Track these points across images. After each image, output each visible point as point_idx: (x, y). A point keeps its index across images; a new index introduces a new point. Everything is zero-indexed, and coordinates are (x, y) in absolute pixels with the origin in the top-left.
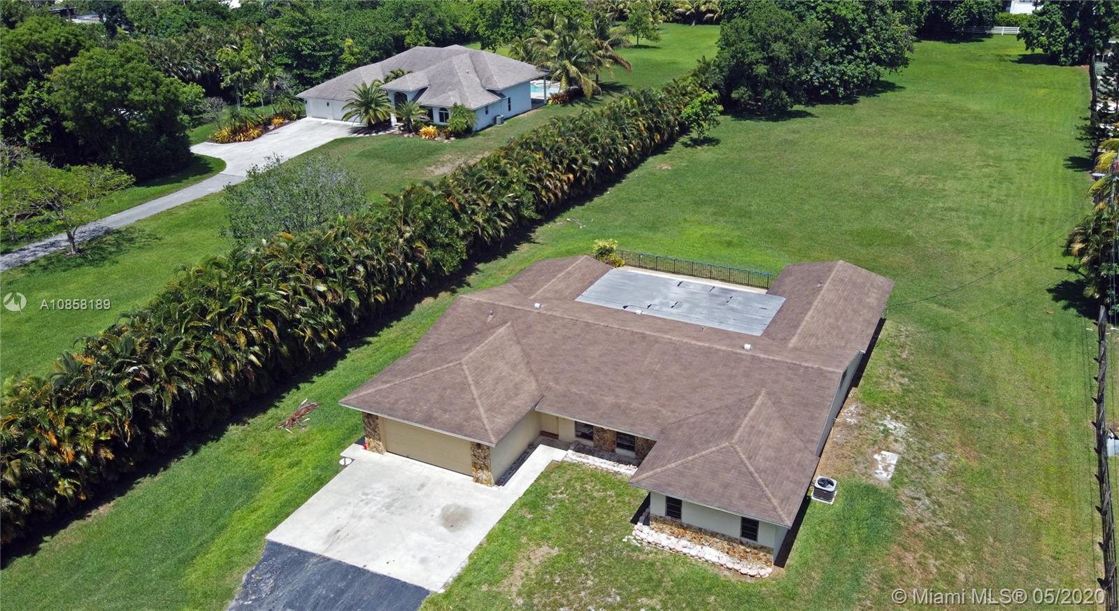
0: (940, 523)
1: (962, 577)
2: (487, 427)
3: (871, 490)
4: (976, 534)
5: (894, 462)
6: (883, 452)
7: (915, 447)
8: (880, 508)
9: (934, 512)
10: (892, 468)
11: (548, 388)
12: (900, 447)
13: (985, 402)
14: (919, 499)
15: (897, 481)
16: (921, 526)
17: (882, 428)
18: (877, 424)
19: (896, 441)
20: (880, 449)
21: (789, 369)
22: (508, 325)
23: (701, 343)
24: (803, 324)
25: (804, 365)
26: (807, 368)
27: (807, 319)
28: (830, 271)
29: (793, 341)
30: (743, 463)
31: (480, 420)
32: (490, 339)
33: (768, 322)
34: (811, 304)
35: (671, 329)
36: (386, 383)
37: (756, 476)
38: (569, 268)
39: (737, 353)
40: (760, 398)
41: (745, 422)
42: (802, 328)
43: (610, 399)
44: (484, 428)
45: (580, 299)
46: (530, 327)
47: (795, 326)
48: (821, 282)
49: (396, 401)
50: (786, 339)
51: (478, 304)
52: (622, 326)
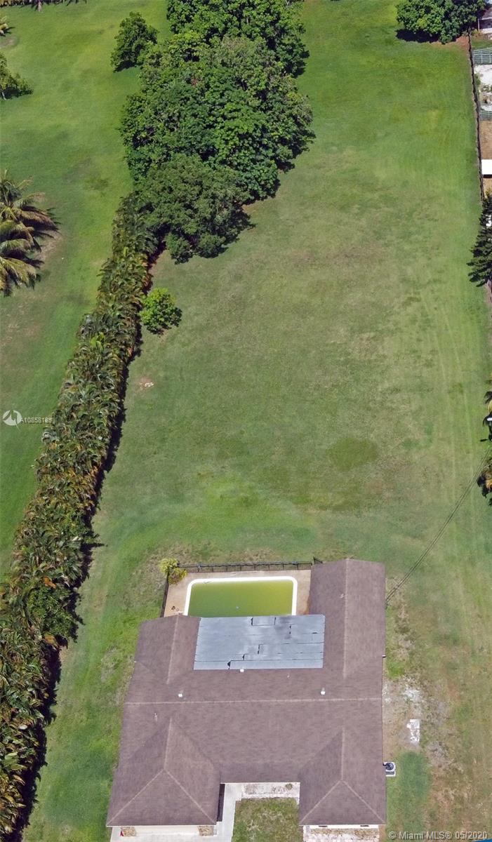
0: (450, 762)
1: (466, 795)
2: (206, 814)
3: (411, 756)
4: (467, 761)
5: (418, 727)
6: (411, 721)
7: (426, 707)
8: (419, 767)
9: (446, 757)
10: (418, 733)
11: (221, 765)
12: (418, 712)
13: (455, 642)
14: (436, 750)
15: (423, 742)
16: (441, 769)
17: (406, 698)
18: (402, 696)
19: (415, 707)
20: (409, 719)
21: (352, 705)
22: (171, 720)
23: (296, 701)
24: (345, 649)
25: (360, 699)
26: (362, 701)
27: (345, 642)
28: (343, 575)
29: (344, 670)
30: (351, 792)
31: (199, 811)
32: (168, 740)
33: (322, 649)
34: (343, 622)
35: (271, 687)
36: (126, 800)
37: (360, 798)
38: (175, 635)
39: (319, 702)
40: (343, 734)
41: (343, 760)
42: (345, 653)
43: (260, 762)
44: (204, 815)
45: (197, 667)
46: (185, 718)
47: (341, 653)
48: (342, 592)
49: (142, 813)
50: (340, 669)
51: (141, 707)
52: (243, 698)
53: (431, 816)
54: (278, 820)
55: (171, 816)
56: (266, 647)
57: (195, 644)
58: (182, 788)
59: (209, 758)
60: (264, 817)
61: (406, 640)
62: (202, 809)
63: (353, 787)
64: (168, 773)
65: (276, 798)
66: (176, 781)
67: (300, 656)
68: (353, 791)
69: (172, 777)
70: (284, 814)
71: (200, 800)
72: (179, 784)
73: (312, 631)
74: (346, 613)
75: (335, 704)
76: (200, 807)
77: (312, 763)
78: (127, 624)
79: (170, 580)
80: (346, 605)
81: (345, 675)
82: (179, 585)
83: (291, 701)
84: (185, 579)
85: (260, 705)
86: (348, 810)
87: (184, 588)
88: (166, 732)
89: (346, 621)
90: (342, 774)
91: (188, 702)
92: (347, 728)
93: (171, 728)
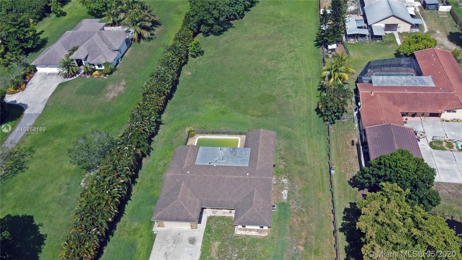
0: (299, 207)
1: (305, 220)
2: (194, 219)
3: (283, 204)
4: (307, 207)
5: (287, 193)
6: (284, 191)
7: (290, 186)
8: (286, 208)
9: (297, 205)
10: (286, 195)
11: (203, 200)
12: (287, 188)
13: (304, 164)
14: (294, 202)
15: (288, 199)
16: (295, 210)
17: (282, 182)
18: (281, 181)
19: (286, 186)
20: (283, 190)
21: (259, 180)
22: (183, 182)
23: (236, 177)
24: (258, 160)
25: (263, 178)
27: (259, 157)
28: (259, 134)
29: (257, 167)
30: (257, 213)
31: (191, 216)
32: (181, 188)
33: (249, 160)
35: (226, 172)
36: (161, 210)
37: (261, 215)
38: (189, 152)
39: (246, 178)
40: (255, 191)
41: (254, 200)
42: (258, 161)
43: (219, 200)
45: (196, 163)
46: (189, 181)
47: (257, 161)
48: (258, 140)
49: (167, 216)
50: (255, 167)
51: (171, 176)
52: (214, 175)
53: (290, 227)
54: (225, 225)
55: (179, 218)
56: (226, 158)
57: (197, 155)
58: (185, 207)
59: (198, 197)
60: (219, 223)
61: (283, 162)
62: (193, 216)
63: (258, 211)
64: (180, 201)
65: (225, 216)
66: (183, 204)
67: (239, 162)
68: (258, 212)
69: (181, 202)
70: (228, 223)
71: (192, 212)
72: (184, 205)
73: (245, 153)
74: (260, 147)
75: (253, 179)
76: (191, 215)
77: (241, 201)
78: (171, 151)
79: (189, 136)
80: (260, 145)
81: (257, 169)
82: (193, 138)
83: (234, 177)
84: (196, 136)
85: (221, 178)
86: (255, 220)
87: (195, 139)
88: (181, 186)
89: (259, 150)
90: (253, 205)
91: (191, 175)
92: (257, 189)
93: (183, 184)
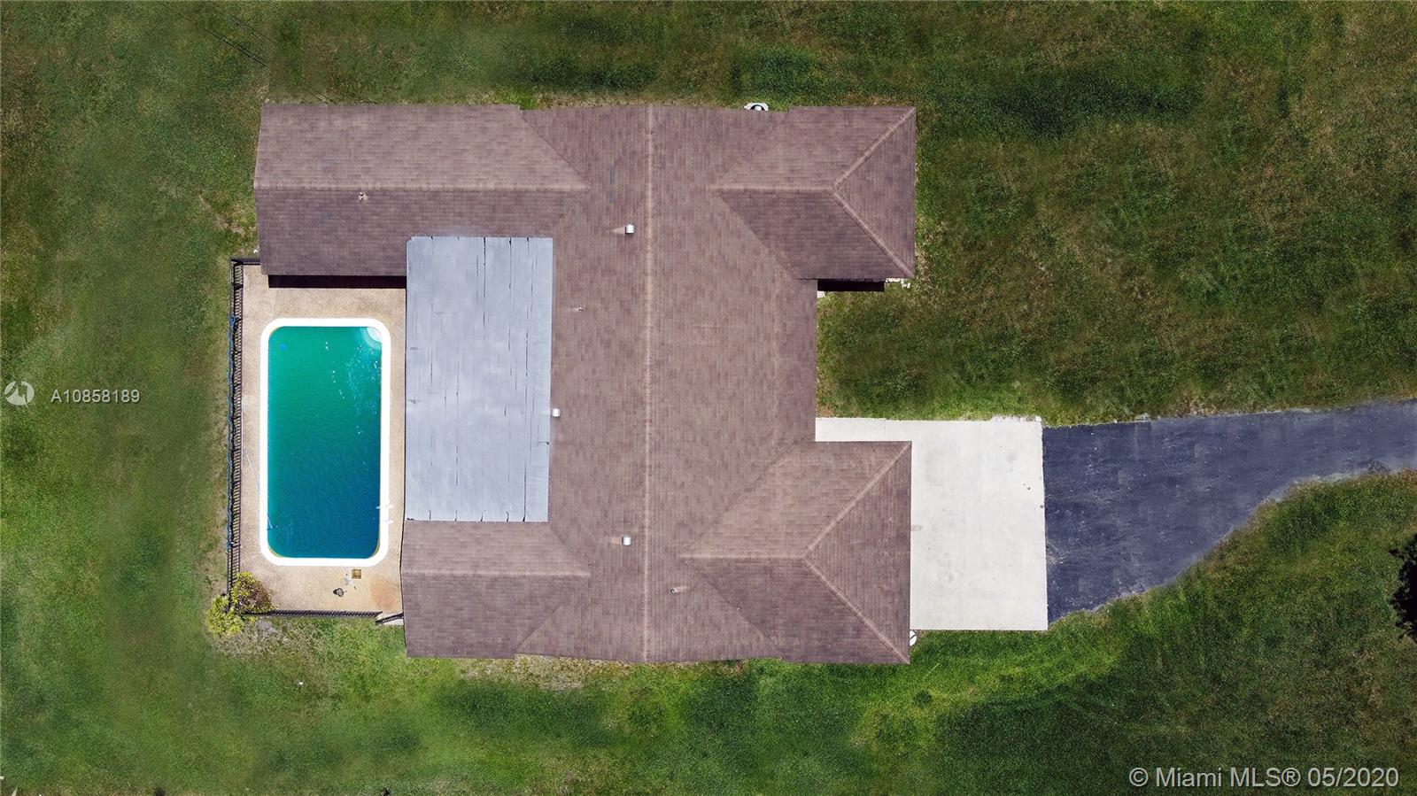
11: (781, 442)
21: (663, 166)
22: (687, 556)
23: (650, 287)
24: (509, 186)
25: (651, 149)
26: (656, 147)
27: (491, 186)
29: (567, 187)
32: (734, 556)
33: (504, 241)
34: (436, 193)
37: (867, 154)
39: (655, 238)
40: (726, 187)
41: (787, 188)
44: (895, 467)
46: (681, 525)
48: (351, 197)
50: (560, 198)
51: (656, 625)
59: (766, 468)
62: (883, 472)
63: (845, 167)
64: (811, 547)
66: (828, 529)
68: (853, 168)
69: (817, 539)
71: (863, 477)
72: (833, 523)
74: (411, 185)
75: (659, 203)
76: (878, 477)
77: (782, 253)
80: (390, 185)
81: (580, 187)
82: (273, 586)
83: (650, 297)
84: (258, 574)
87: (280, 576)
88: (714, 563)
90: (820, 188)
91: (647, 521)
92: (713, 181)
93: (706, 554)
